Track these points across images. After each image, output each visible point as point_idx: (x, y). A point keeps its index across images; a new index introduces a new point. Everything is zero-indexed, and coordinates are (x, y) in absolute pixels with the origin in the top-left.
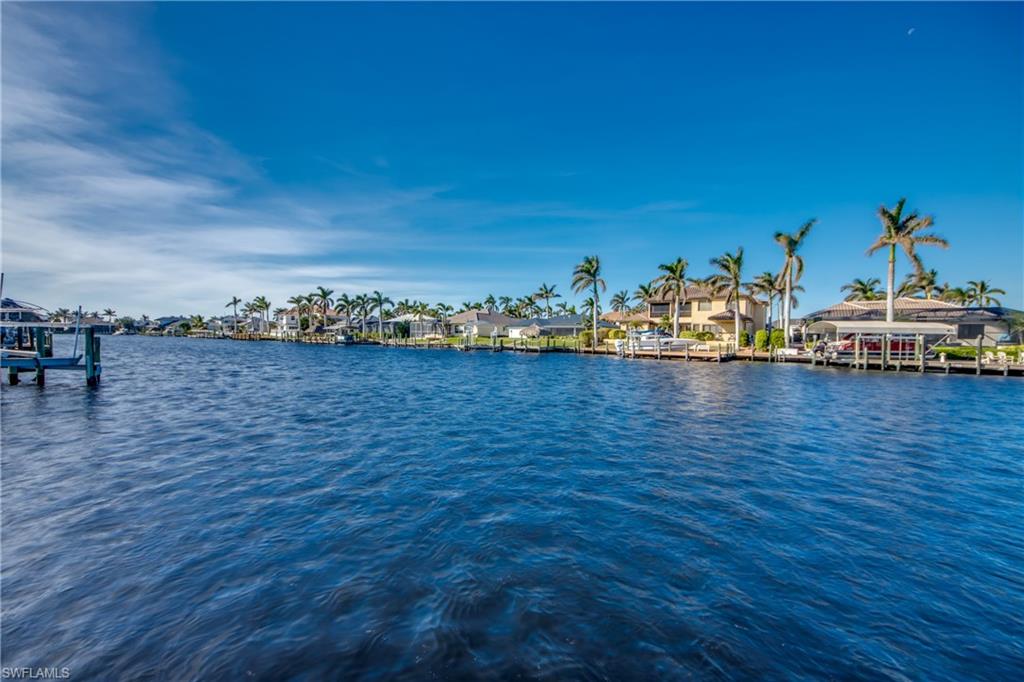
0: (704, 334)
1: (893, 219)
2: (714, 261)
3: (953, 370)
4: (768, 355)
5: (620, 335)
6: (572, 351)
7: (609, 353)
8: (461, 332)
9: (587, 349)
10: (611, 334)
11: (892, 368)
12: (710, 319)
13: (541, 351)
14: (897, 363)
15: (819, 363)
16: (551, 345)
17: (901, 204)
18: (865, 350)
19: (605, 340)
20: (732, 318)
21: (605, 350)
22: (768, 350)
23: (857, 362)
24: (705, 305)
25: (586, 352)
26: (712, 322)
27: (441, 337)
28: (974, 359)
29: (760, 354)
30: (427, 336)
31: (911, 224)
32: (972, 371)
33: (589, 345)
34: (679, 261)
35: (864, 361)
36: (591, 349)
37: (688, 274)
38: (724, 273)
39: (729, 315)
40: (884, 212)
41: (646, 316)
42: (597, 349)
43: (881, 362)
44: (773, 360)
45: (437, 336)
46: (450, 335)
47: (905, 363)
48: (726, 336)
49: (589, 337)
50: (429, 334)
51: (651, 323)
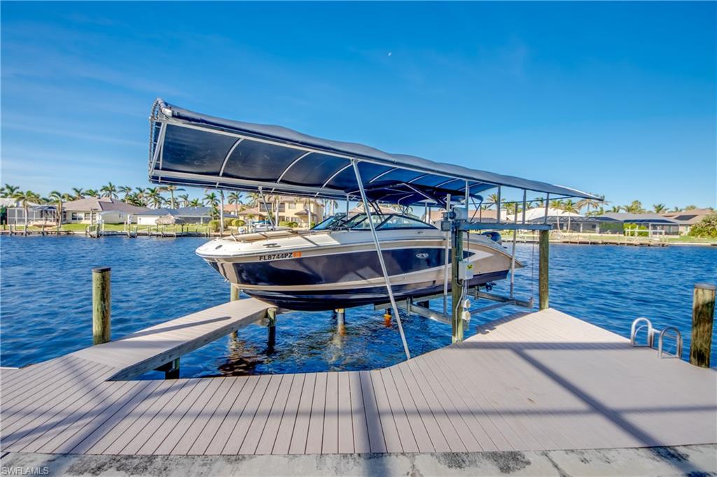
0: (292, 224)
5: (240, 223)
6: (204, 236)
8: (80, 219)
9: (216, 234)
10: (233, 223)
12: (296, 214)
13: (177, 236)
16: (185, 230)
19: (229, 227)
20: (307, 214)
24: (293, 205)
26: (296, 216)
27: (54, 223)
30: (32, 224)
33: (218, 231)
36: (219, 233)
39: (305, 212)
41: (256, 211)
42: (223, 234)
46: (65, 221)
48: (304, 225)
49: (218, 224)
50: (36, 220)
51: (260, 216)
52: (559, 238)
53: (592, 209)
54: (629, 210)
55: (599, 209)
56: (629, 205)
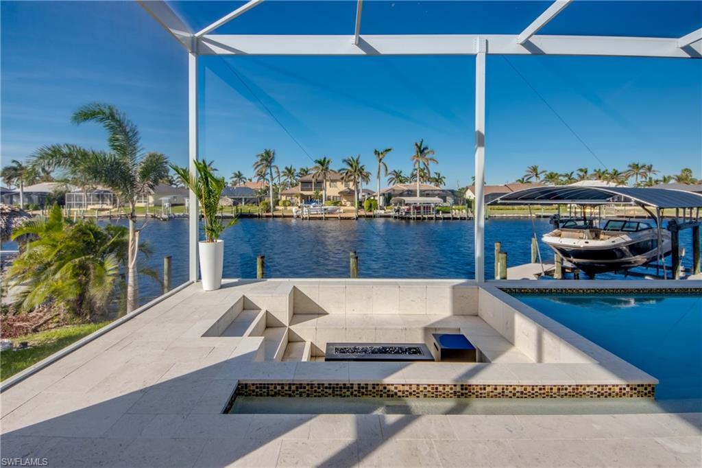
0: (337, 202)
1: (420, 148)
2: (344, 161)
3: (445, 219)
4: (371, 214)
5: (287, 203)
6: (256, 216)
7: (284, 217)
9: (267, 214)
10: (280, 203)
11: (424, 219)
12: (339, 193)
13: (236, 217)
14: (426, 216)
15: (396, 217)
16: (239, 211)
17: (422, 142)
18: (415, 211)
19: (277, 207)
20: (350, 193)
21: (281, 214)
22: (371, 211)
23: (412, 216)
24: (334, 184)
25: (267, 217)
26: (340, 195)
27: (111, 207)
28: (449, 213)
29: (368, 214)
30: (90, 207)
31: (426, 151)
32: (449, 218)
33: (268, 211)
34: (325, 159)
35: (415, 216)
36: (270, 214)
37: (330, 167)
38: (349, 168)
39: (348, 191)
40: (417, 145)
42: (275, 214)
43: (420, 216)
44: (374, 217)
45: (105, 206)
47: (429, 216)
48: (348, 203)
49: (268, 204)
50: (93, 204)
51: (302, 195)
52: (613, 212)
53: (640, 179)
54: (679, 179)
55: (648, 180)
56: (679, 174)
